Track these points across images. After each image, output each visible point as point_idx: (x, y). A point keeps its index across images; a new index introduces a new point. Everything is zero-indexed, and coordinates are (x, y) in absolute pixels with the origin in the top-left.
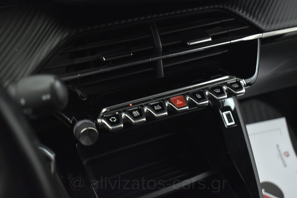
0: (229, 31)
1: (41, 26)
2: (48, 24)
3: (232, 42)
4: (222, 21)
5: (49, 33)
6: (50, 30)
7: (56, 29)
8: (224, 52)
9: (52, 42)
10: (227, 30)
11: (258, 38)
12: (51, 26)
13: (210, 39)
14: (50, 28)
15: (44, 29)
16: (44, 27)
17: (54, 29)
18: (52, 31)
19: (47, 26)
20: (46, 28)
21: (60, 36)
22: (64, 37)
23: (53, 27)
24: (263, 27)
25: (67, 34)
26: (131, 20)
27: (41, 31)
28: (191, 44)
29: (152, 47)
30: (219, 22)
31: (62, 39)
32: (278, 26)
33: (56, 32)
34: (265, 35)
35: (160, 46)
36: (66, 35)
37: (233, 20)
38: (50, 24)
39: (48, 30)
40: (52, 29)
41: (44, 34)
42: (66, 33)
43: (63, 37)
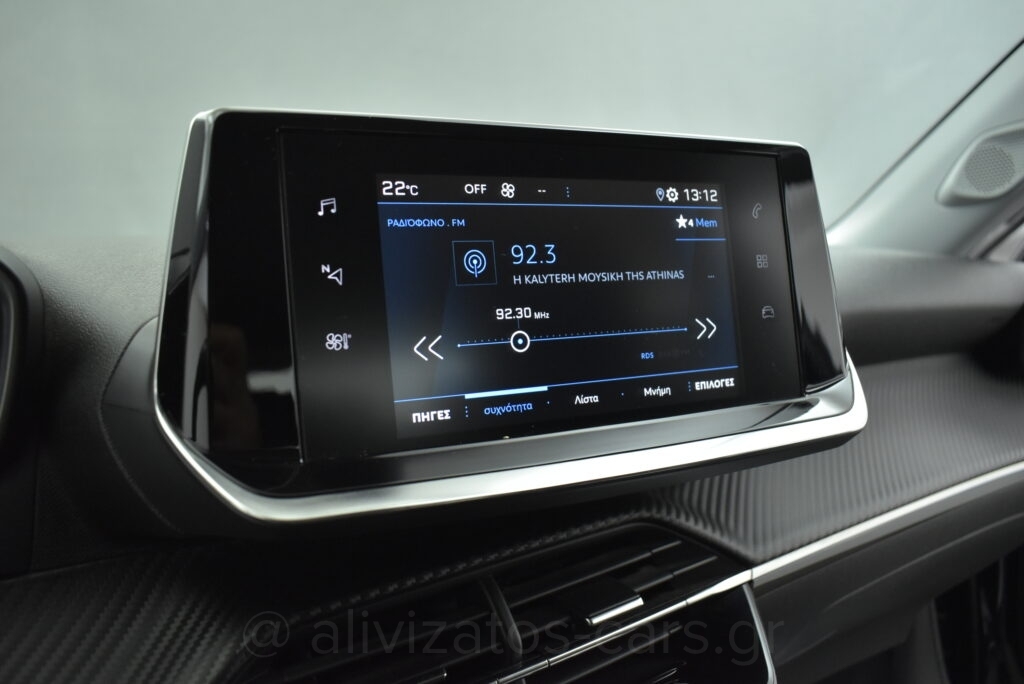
0: (677, 573)
1: (171, 621)
2: (192, 611)
3: (692, 600)
4: (655, 551)
9: (204, 664)
10: (671, 572)
11: (745, 583)
13: (639, 602)
16: (177, 622)
19: (188, 617)
21: (231, 645)
26: (432, 575)
28: (596, 621)
30: (648, 555)
31: (237, 652)
32: (779, 548)
34: (758, 572)
35: (517, 638)
37: (677, 546)
38: (198, 612)
43: (239, 647)
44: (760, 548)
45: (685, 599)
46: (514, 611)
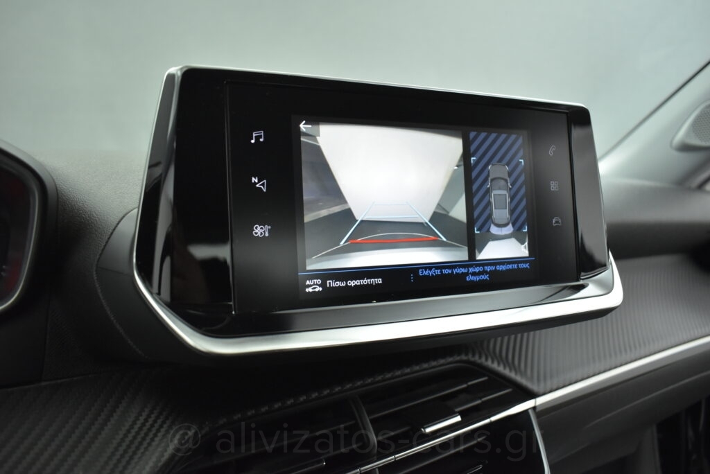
0: (484, 400)
2: (151, 412)
3: (494, 418)
4: (469, 384)
5: (154, 430)
6: (157, 426)
7: (168, 422)
9: (160, 449)
10: (480, 398)
11: (530, 408)
12: (158, 417)
14: (155, 422)
15: (143, 425)
16: (142, 419)
19: (149, 416)
20: (146, 420)
23: (162, 418)
27: (136, 427)
28: (428, 430)
30: (464, 386)
32: (555, 385)
34: (540, 401)
37: (485, 381)
40: (159, 421)
44: (542, 385)
45: (489, 417)
46: (372, 421)
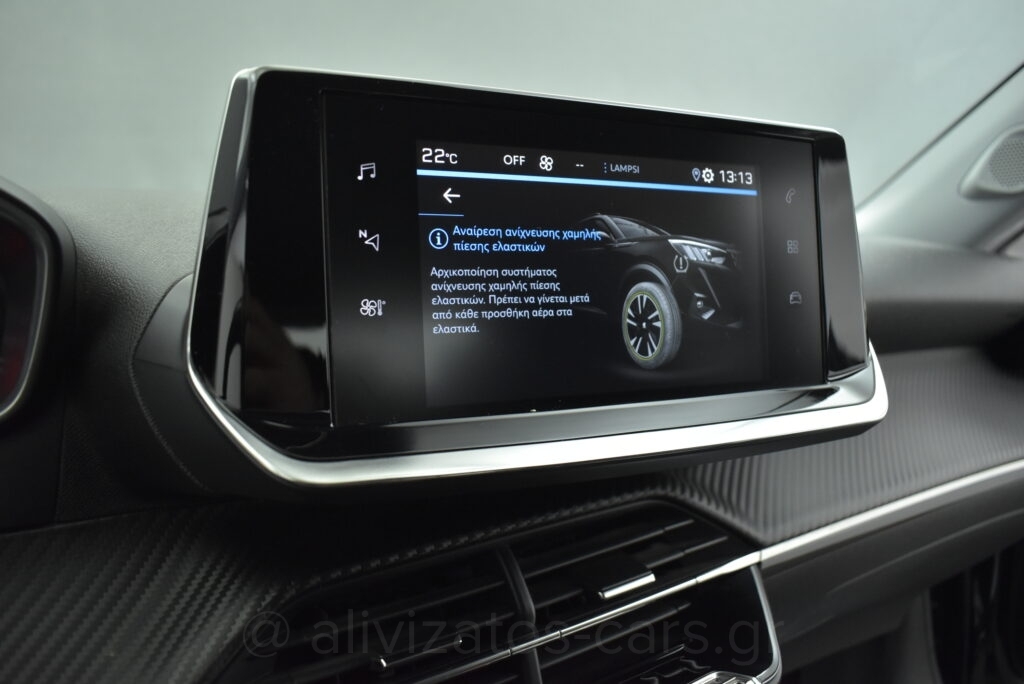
0: (687, 551)
3: (702, 579)
4: (667, 529)
8: (681, 608)
9: (226, 621)
11: (753, 565)
13: (651, 578)
17: (231, 582)
18: (227, 588)
21: (252, 603)
22: (263, 604)
23: (228, 576)
24: (758, 534)
25: (273, 594)
26: (450, 543)
28: (608, 595)
29: (510, 615)
30: (660, 532)
31: (259, 610)
32: (788, 531)
33: (240, 589)
34: (767, 554)
35: (530, 609)
36: (268, 599)
37: (689, 525)
39: (214, 587)
41: (199, 599)
42: (267, 592)
43: (261, 605)
44: (770, 531)
45: (695, 577)
